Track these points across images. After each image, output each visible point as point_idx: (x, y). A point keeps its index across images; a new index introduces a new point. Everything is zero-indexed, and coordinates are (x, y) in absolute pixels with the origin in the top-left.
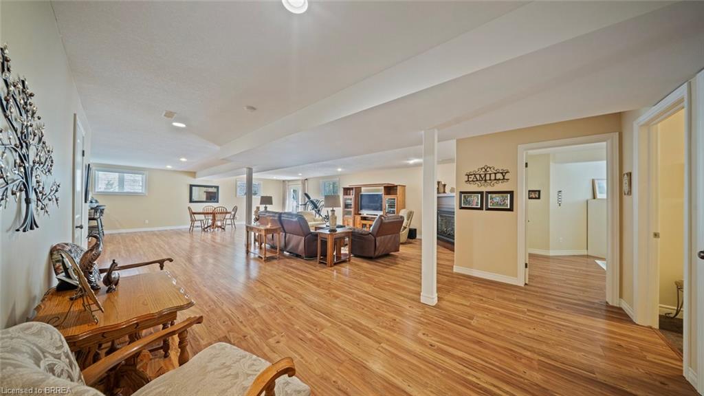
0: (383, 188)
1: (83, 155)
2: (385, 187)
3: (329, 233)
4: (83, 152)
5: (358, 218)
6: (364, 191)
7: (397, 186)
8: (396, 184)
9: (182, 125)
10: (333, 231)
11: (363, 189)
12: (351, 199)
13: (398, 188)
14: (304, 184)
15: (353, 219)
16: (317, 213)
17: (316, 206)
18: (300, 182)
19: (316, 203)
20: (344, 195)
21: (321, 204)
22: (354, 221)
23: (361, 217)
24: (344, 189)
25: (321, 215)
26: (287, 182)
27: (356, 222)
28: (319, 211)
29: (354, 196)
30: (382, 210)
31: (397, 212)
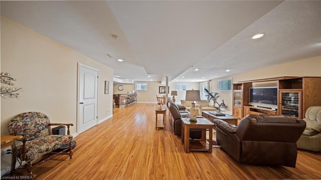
0: (277, 82)
1: (98, 78)
2: (280, 81)
3: (189, 123)
4: (98, 77)
5: (247, 108)
6: (255, 86)
7: (301, 78)
8: (300, 76)
9: (121, 60)
10: (193, 121)
11: (254, 84)
12: (240, 93)
13: (303, 80)
14: (209, 83)
15: (242, 109)
16: (214, 101)
17: (213, 97)
18: (207, 82)
19: (213, 94)
20: (234, 89)
21: (217, 96)
22: (243, 111)
23: (250, 108)
24: (234, 85)
25: (217, 103)
26: (200, 83)
27: (245, 112)
28: (215, 100)
29: (243, 90)
30: (277, 105)
31: (301, 108)
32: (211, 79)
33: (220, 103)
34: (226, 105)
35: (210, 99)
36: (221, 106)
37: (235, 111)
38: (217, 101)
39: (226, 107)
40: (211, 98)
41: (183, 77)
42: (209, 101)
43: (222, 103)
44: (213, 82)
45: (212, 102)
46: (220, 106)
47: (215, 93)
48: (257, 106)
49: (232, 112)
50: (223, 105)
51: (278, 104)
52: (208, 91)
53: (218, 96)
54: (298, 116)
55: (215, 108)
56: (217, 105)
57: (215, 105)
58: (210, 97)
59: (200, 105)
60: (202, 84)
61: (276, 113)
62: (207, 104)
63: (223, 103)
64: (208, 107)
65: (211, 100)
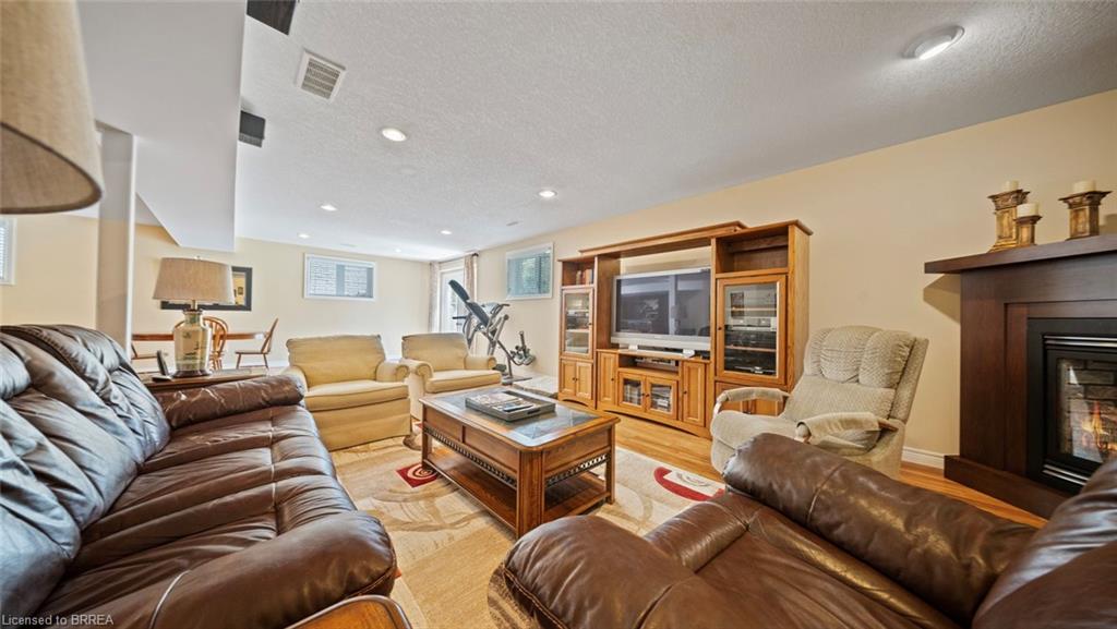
2: (719, 240)
5: (610, 358)
6: (628, 270)
7: (785, 229)
11: (625, 263)
12: (586, 298)
13: (791, 234)
14: (469, 267)
15: (593, 361)
16: (490, 339)
17: (484, 320)
18: (463, 260)
19: (487, 310)
20: (563, 285)
21: (501, 315)
22: (596, 367)
23: (621, 356)
24: (566, 264)
25: (502, 346)
26: (437, 266)
27: (601, 372)
28: (493, 333)
29: (595, 285)
30: (709, 335)
31: (783, 339)
32: (478, 248)
33: (511, 348)
34: (531, 352)
35: (472, 330)
36: (516, 359)
37: (569, 373)
38: (500, 339)
39: (533, 360)
40: (478, 327)
41: (329, 208)
42: (470, 341)
43: (517, 348)
44: (484, 260)
45: (481, 341)
46: (510, 358)
47: (492, 304)
48: (639, 347)
49: (556, 380)
50: (523, 352)
51: (712, 330)
52: (468, 293)
53: (506, 318)
54: (774, 369)
55: (494, 369)
56: (501, 358)
57: (495, 355)
58: (475, 320)
59: (417, 363)
60: (442, 273)
61: (706, 364)
62: (460, 352)
63: (521, 345)
64: (466, 368)
65: (479, 334)
